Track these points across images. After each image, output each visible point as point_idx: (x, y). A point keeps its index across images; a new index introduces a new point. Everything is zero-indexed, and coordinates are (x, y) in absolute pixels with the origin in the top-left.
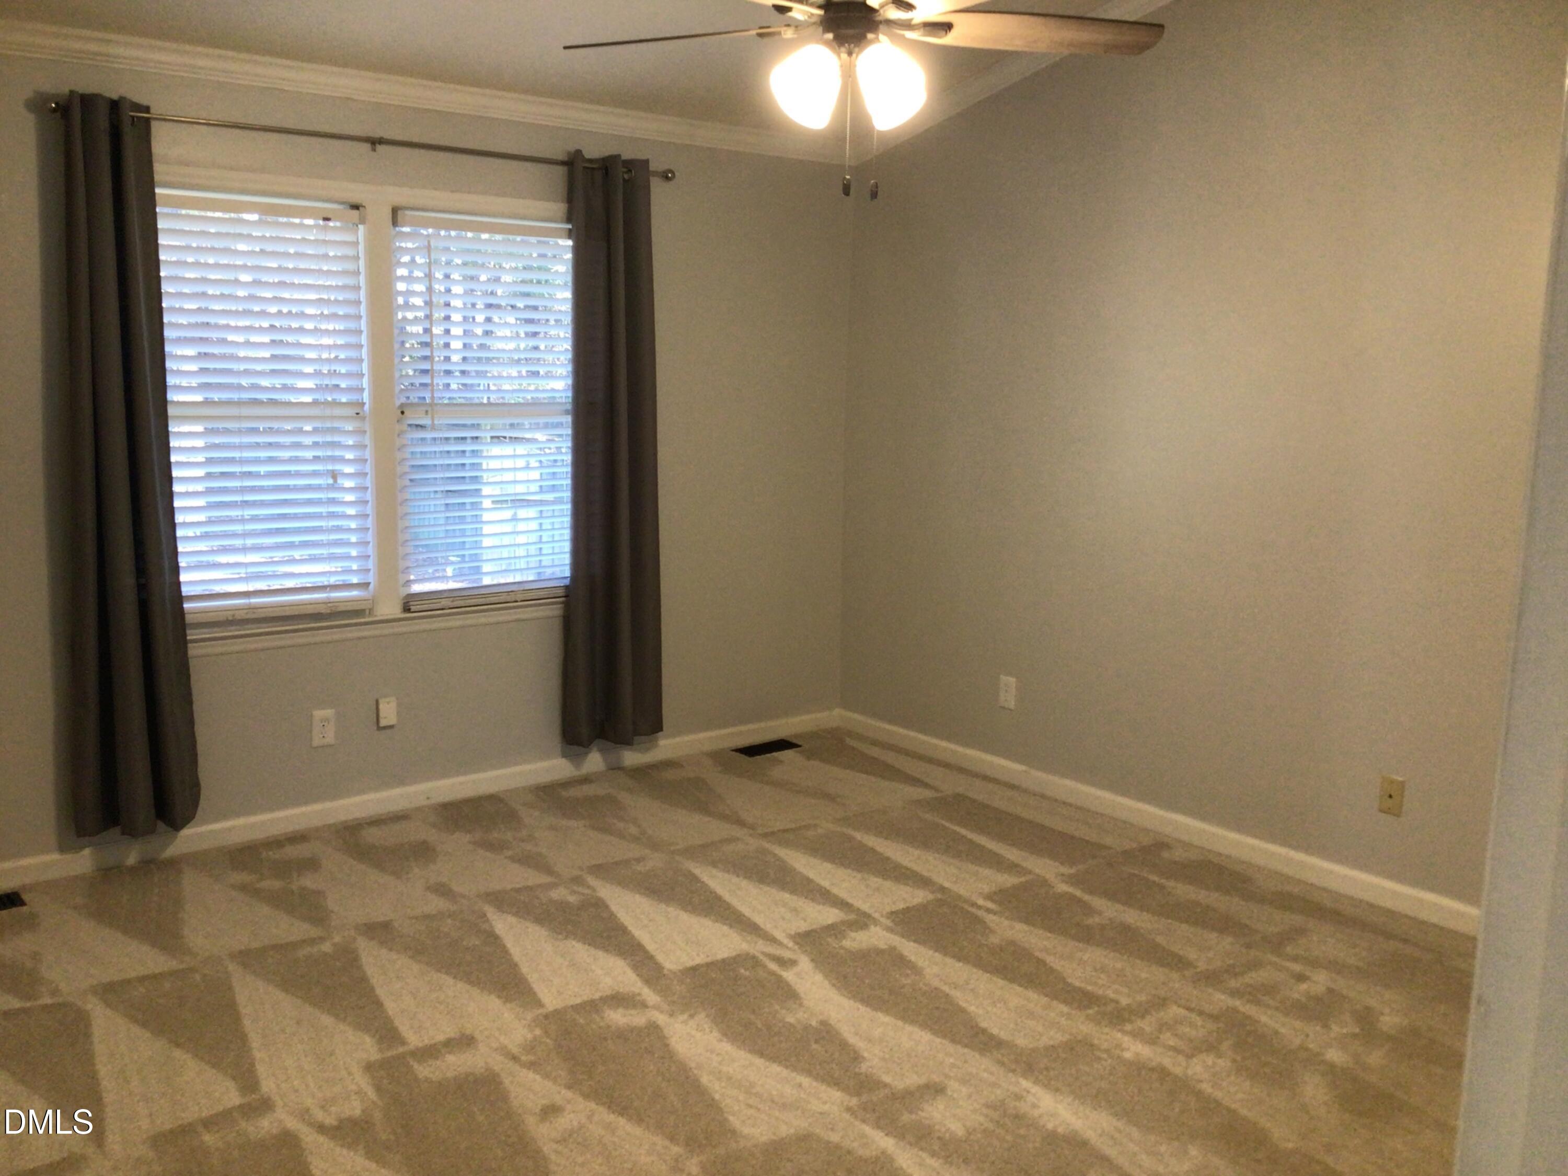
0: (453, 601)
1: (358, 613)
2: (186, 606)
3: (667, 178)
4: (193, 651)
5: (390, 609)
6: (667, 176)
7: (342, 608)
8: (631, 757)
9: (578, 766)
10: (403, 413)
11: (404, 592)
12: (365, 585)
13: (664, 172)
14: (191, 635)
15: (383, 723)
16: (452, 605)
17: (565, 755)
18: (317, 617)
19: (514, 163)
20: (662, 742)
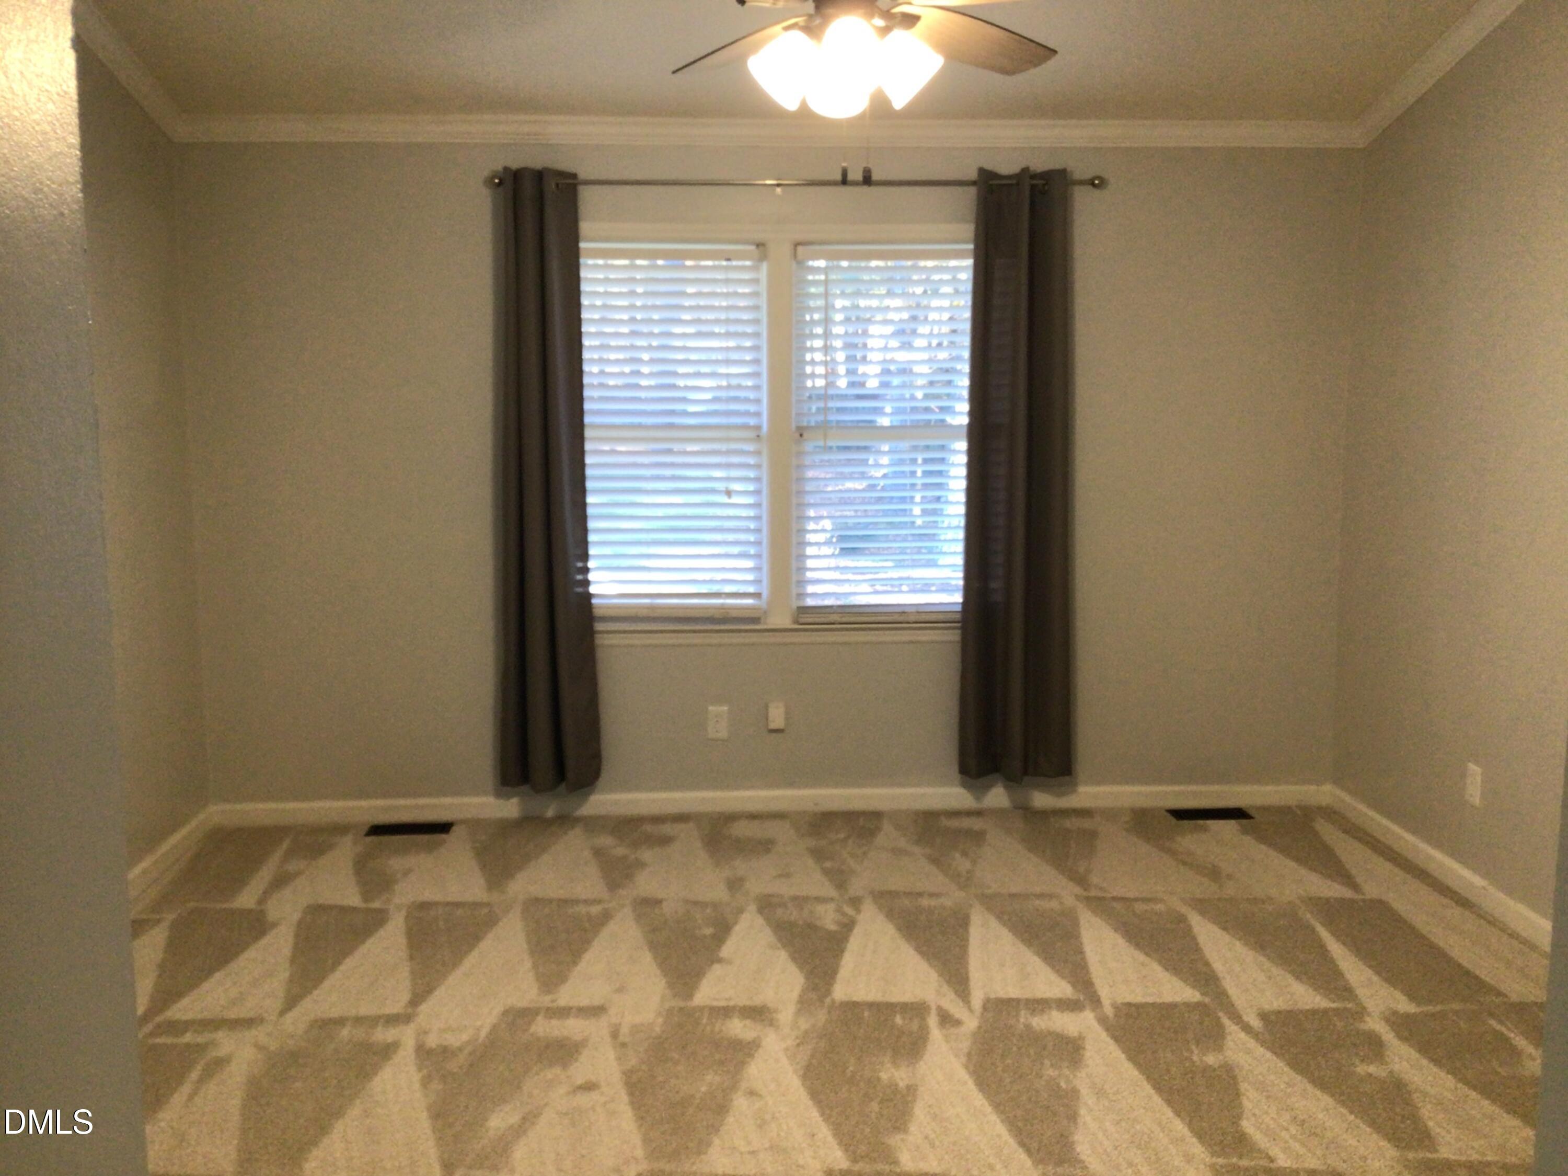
0: (842, 617)
1: (755, 620)
2: (594, 601)
3: (1093, 185)
4: (600, 640)
5: (781, 620)
6: (1096, 183)
7: (734, 614)
8: (1041, 800)
9: (978, 799)
10: (801, 435)
11: (795, 604)
12: (757, 595)
13: (1090, 180)
14: (599, 626)
15: (772, 726)
16: (844, 620)
17: (964, 785)
18: (712, 620)
19: (918, 189)
20: (1082, 789)
